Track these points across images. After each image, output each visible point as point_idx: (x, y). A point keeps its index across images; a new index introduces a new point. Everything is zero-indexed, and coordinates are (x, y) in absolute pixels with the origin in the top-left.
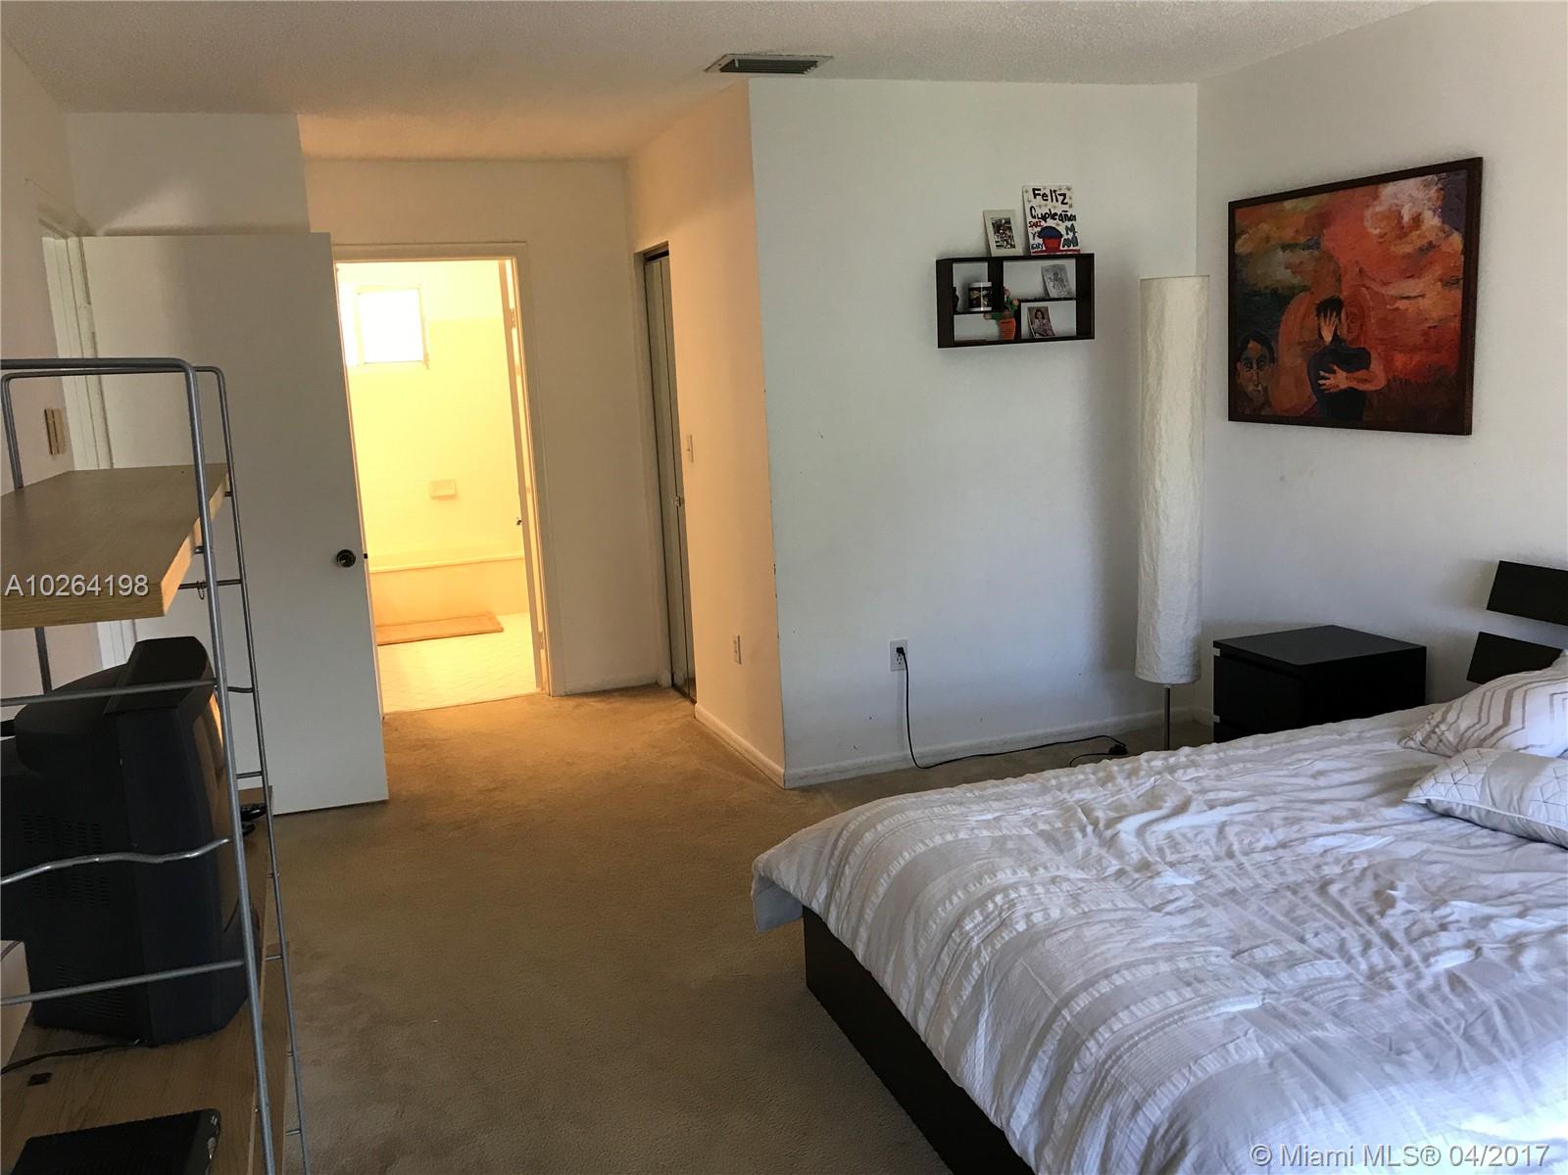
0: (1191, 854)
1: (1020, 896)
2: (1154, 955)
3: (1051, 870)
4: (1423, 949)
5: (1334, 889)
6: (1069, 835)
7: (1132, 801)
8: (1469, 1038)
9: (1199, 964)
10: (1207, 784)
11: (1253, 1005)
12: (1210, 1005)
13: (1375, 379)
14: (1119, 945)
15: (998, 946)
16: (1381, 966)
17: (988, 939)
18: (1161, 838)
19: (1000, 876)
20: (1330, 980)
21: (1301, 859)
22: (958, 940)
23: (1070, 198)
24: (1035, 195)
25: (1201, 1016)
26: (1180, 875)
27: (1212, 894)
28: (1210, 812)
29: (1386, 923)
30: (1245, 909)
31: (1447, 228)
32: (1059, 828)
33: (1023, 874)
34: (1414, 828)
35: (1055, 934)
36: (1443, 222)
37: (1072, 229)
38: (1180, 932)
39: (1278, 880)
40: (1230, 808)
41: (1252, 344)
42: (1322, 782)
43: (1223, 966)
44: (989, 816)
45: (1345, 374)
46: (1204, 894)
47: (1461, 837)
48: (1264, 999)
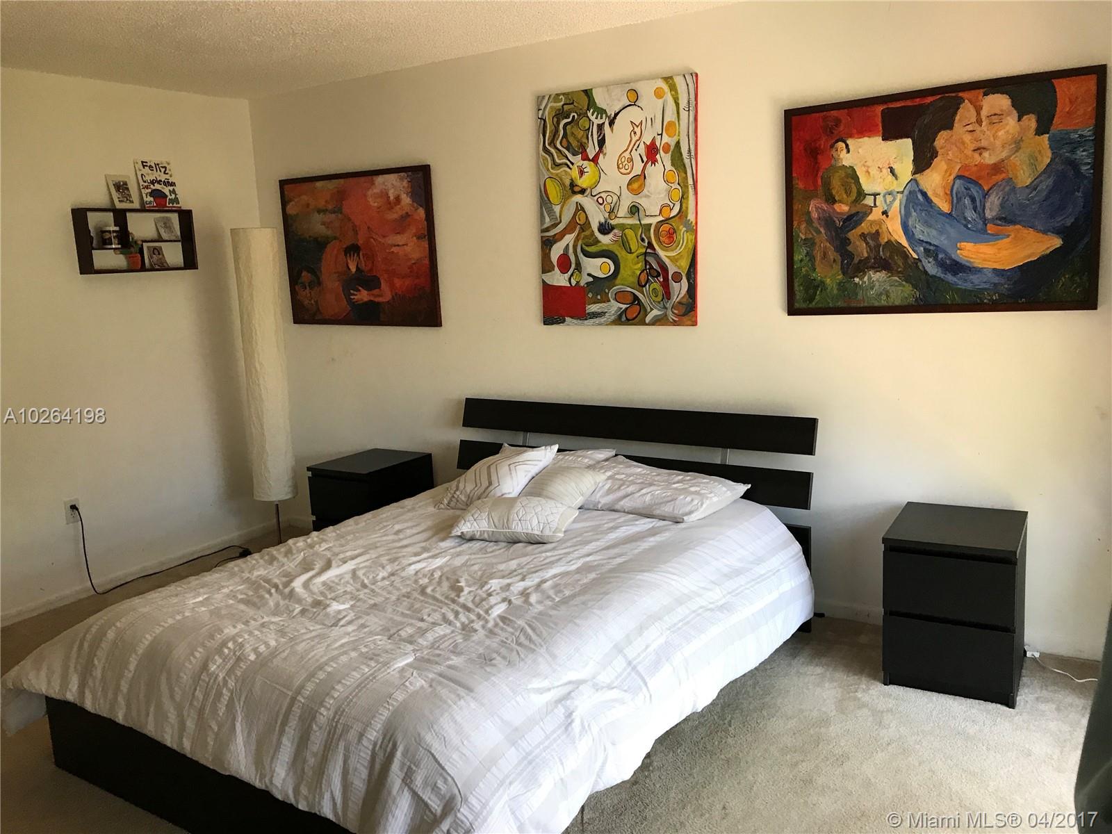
0: (342, 591)
1: (245, 639)
2: (345, 649)
3: (258, 619)
4: (484, 608)
5: (429, 590)
6: (262, 597)
7: (293, 569)
8: (520, 644)
9: (372, 648)
10: (336, 550)
11: (410, 659)
12: (388, 665)
13: (385, 294)
14: (321, 650)
15: (239, 674)
16: (467, 622)
17: (230, 672)
18: (320, 586)
19: (226, 631)
20: (445, 636)
21: (404, 579)
22: (207, 680)
23: (170, 170)
24: (144, 166)
25: (386, 673)
26: (341, 604)
27: (363, 609)
28: (344, 565)
29: (462, 600)
30: (386, 612)
31: (415, 205)
32: (252, 595)
33: (240, 626)
34: (458, 549)
35: (278, 654)
36: (413, 202)
37: (174, 192)
38: (353, 634)
39: (397, 593)
40: (356, 560)
41: (304, 273)
42: (401, 536)
43: (386, 645)
44: (201, 599)
45: (366, 292)
46: (359, 610)
47: (482, 549)
48: (415, 655)
